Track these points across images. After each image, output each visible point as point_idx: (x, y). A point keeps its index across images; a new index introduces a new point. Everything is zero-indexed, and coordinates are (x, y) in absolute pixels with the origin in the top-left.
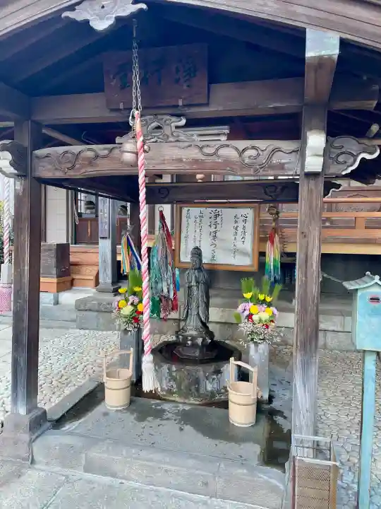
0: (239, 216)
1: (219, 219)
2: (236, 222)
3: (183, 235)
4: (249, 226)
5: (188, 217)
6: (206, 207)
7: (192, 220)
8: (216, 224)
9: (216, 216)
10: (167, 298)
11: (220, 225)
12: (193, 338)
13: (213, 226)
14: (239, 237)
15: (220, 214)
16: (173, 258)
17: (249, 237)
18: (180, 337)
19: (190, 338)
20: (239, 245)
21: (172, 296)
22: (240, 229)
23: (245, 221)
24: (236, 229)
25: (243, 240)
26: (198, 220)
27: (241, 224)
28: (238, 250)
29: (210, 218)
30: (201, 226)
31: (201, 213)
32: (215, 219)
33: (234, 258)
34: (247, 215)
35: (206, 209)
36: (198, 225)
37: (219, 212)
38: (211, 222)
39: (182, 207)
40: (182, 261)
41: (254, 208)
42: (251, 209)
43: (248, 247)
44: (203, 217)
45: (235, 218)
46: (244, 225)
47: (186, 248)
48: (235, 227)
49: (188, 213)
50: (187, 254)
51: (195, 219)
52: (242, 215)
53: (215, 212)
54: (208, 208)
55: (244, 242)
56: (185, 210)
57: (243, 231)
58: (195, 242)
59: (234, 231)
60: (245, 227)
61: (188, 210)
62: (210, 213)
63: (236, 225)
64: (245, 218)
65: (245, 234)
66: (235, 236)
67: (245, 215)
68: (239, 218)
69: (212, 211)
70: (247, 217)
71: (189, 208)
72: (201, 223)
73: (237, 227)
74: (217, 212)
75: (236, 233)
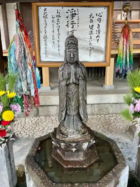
0: (94, 15)
1: (75, 19)
2: (92, 21)
3: (42, 35)
4: (103, 25)
5: (45, 17)
6: (63, 6)
7: (49, 20)
8: (73, 23)
9: (73, 15)
10: (29, 97)
11: (77, 25)
12: (78, 144)
13: (70, 26)
14: (94, 36)
16: (34, 59)
17: (103, 36)
18: (62, 144)
19: (74, 145)
20: (95, 44)
21: (33, 94)
22: (95, 28)
23: (100, 20)
24: (92, 27)
25: (98, 38)
26: (55, 20)
27: (96, 24)
28: (93, 48)
29: (67, 17)
30: (59, 26)
31: (58, 13)
32: (72, 18)
33: (90, 55)
34: (101, 14)
35: (63, 8)
36: (56, 25)
37: (75, 11)
38: (68, 21)
39: (38, 6)
40: (42, 61)
41: (108, 6)
42: (105, 8)
43: (102, 44)
44: (60, 17)
45: (90, 17)
46: (98, 24)
47: (46, 48)
48: (90, 26)
49: (45, 13)
50: (47, 54)
51: (53, 19)
52: (97, 14)
53: (71, 11)
54: (64, 6)
55: (98, 40)
56: (41, 10)
57: (98, 29)
58: (54, 42)
59: (90, 30)
60: (99, 26)
61: (45, 10)
62: (67, 12)
63: (91, 24)
64: (100, 17)
65: (99, 33)
66: (91, 35)
67: (100, 14)
68: (94, 17)
69: (68, 10)
70: (101, 16)
71: (46, 7)
72: (58, 22)
73: (93, 26)
74: (73, 11)
75: (92, 32)
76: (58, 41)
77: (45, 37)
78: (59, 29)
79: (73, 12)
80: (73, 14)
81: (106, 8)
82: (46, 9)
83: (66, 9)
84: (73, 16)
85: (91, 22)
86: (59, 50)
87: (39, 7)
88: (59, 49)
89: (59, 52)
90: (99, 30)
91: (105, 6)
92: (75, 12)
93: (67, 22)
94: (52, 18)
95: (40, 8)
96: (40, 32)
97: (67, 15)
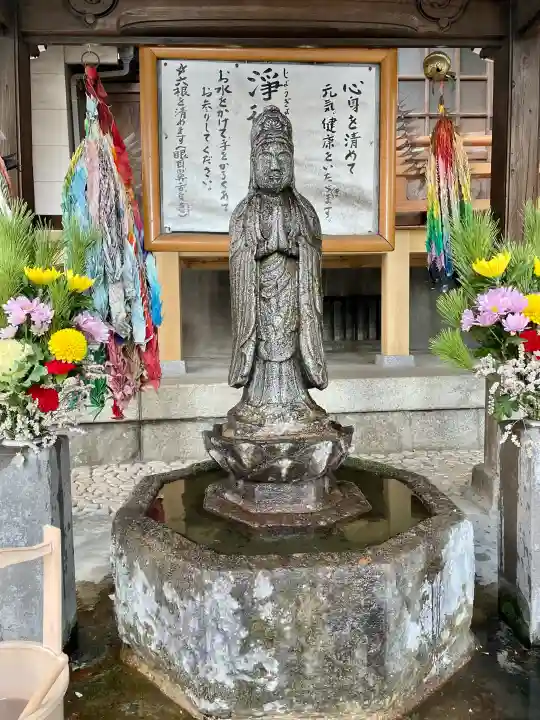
0: (337, 88)
1: (277, 100)
2: (329, 107)
3: (169, 146)
4: (367, 118)
5: (182, 91)
6: (239, 61)
7: (193, 102)
9: (271, 88)
14: (339, 153)
15: (281, 80)
16: (141, 223)
17: (366, 153)
20: (342, 177)
22: (341, 127)
23: (355, 104)
24: (330, 125)
25: (350, 160)
26: (214, 100)
27: (342, 115)
28: (337, 191)
29: (252, 94)
30: (226, 120)
31: (221, 79)
32: (267, 96)
33: (327, 213)
34: (360, 87)
35: (237, 66)
36: (214, 117)
37: (276, 75)
38: (255, 106)
39: (159, 59)
40: (167, 231)
41: (379, 64)
42: (370, 69)
43: (364, 179)
44: (228, 92)
45: (324, 96)
46: (351, 117)
47: (181, 188)
48: (326, 122)
49: (181, 79)
50: (186, 207)
51: (205, 97)
52: (345, 86)
53: (265, 76)
54: (243, 61)
55: (352, 165)
56: (169, 69)
57: (350, 133)
58: (207, 169)
59: (325, 134)
60: (353, 122)
61: (181, 70)
62: (250, 79)
63: (328, 116)
64: (355, 96)
65: (355, 143)
66: (327, 150)
67: (355, 85)
68: (336, 95)
69: (255, 72)
70: (359, 92)
71: (184, 63)
72: (222, 109)
73: (333, 120)
74: (271, 74)
75: (330, 139)
76: (222, 167)
77: (181, 155)
78: (224, 130)
79: (268, 77)
80: (269, 84)
81: (374, 69)
82: (184, 68)
83: (247, 69)
84: (269, 88)
85: (328, 109)
86: (225, 195)
87: (163, 62)
88: (223, 192)
89: (224, 202)
90: (354, 134)
91: (370, 64)
92: (275, 80)
93: (252, 108)
94: (204, 94)
95: (166, 64)
96: (164, 137)
97: (252, 86)
